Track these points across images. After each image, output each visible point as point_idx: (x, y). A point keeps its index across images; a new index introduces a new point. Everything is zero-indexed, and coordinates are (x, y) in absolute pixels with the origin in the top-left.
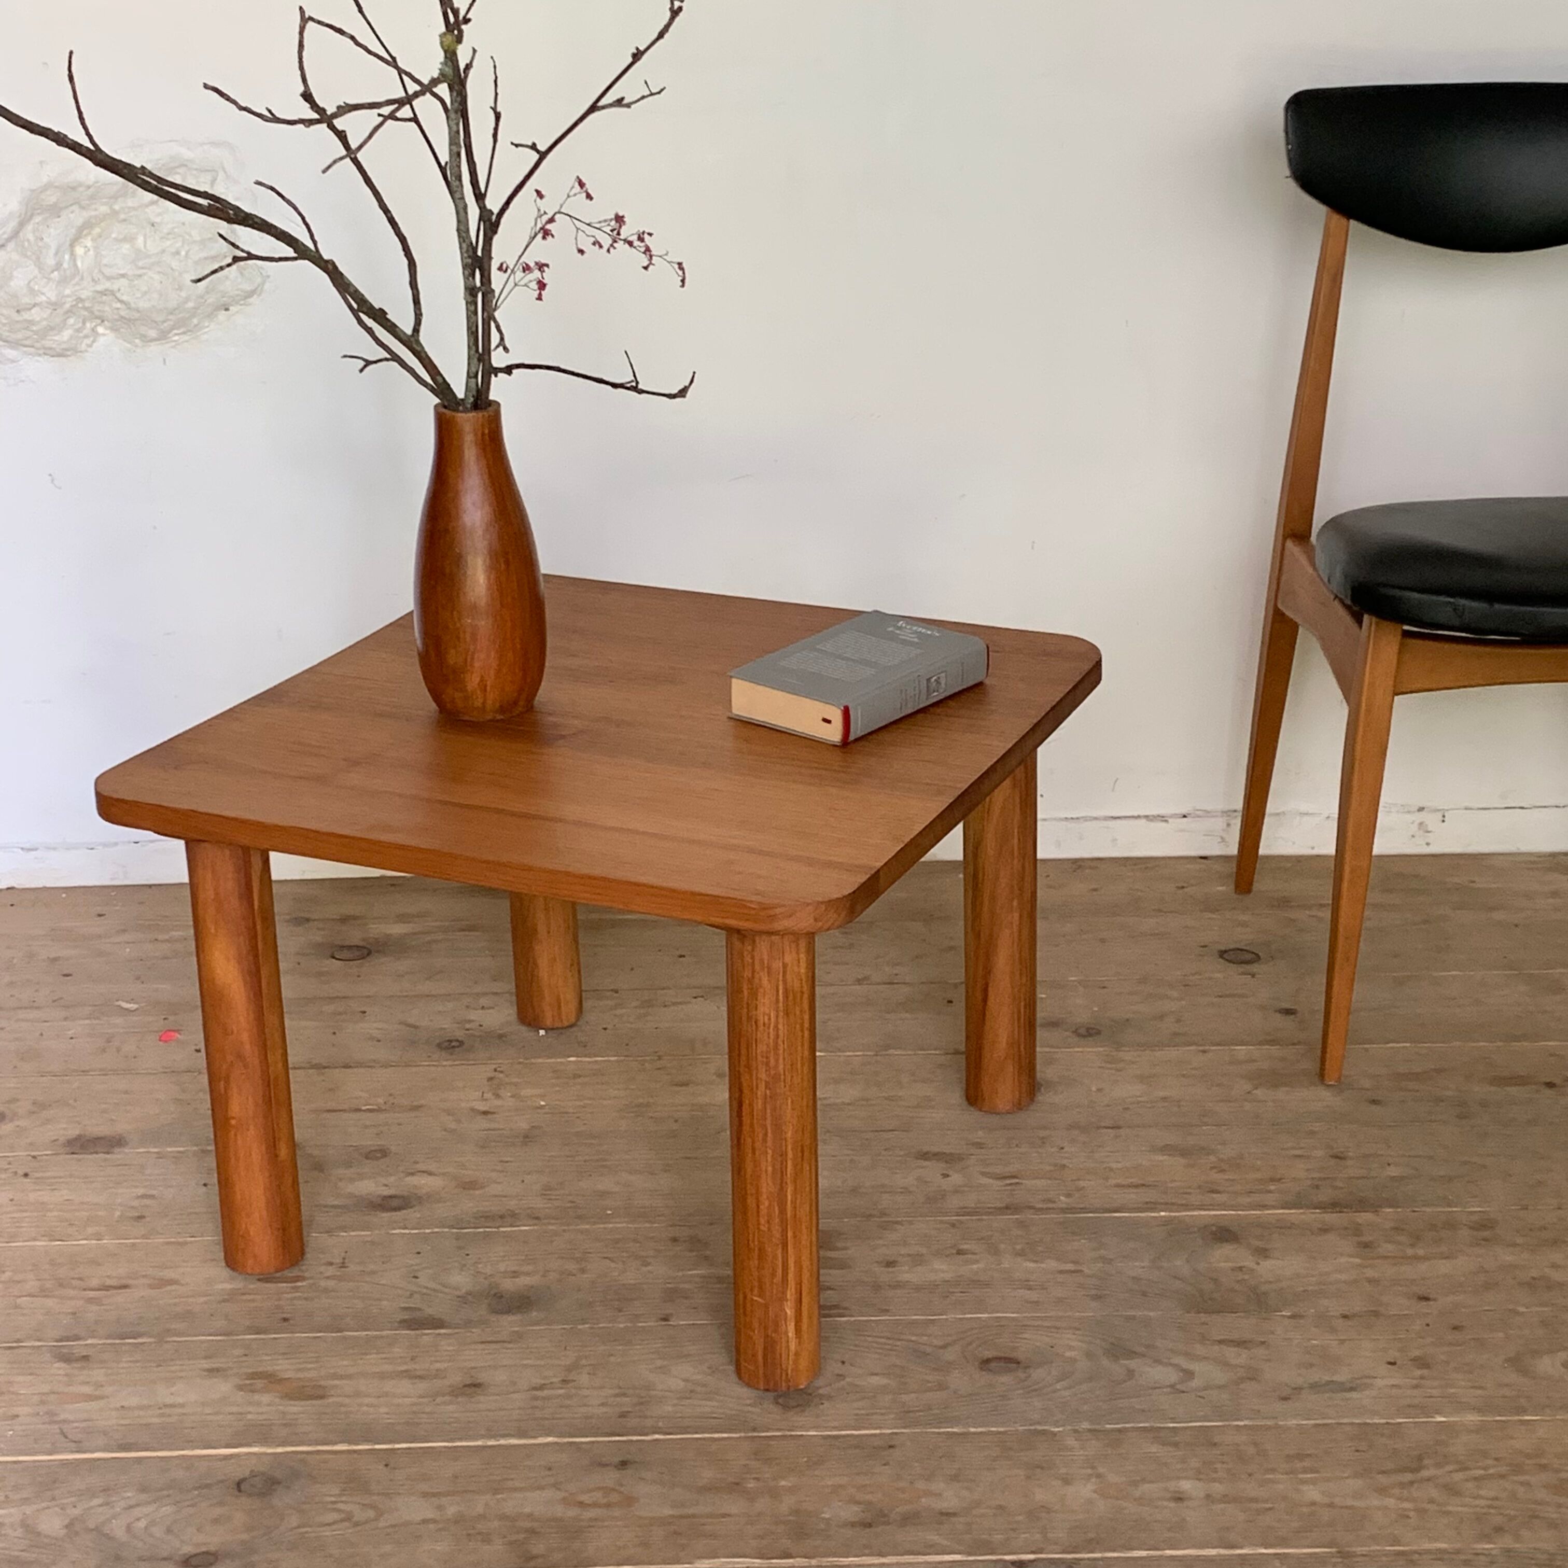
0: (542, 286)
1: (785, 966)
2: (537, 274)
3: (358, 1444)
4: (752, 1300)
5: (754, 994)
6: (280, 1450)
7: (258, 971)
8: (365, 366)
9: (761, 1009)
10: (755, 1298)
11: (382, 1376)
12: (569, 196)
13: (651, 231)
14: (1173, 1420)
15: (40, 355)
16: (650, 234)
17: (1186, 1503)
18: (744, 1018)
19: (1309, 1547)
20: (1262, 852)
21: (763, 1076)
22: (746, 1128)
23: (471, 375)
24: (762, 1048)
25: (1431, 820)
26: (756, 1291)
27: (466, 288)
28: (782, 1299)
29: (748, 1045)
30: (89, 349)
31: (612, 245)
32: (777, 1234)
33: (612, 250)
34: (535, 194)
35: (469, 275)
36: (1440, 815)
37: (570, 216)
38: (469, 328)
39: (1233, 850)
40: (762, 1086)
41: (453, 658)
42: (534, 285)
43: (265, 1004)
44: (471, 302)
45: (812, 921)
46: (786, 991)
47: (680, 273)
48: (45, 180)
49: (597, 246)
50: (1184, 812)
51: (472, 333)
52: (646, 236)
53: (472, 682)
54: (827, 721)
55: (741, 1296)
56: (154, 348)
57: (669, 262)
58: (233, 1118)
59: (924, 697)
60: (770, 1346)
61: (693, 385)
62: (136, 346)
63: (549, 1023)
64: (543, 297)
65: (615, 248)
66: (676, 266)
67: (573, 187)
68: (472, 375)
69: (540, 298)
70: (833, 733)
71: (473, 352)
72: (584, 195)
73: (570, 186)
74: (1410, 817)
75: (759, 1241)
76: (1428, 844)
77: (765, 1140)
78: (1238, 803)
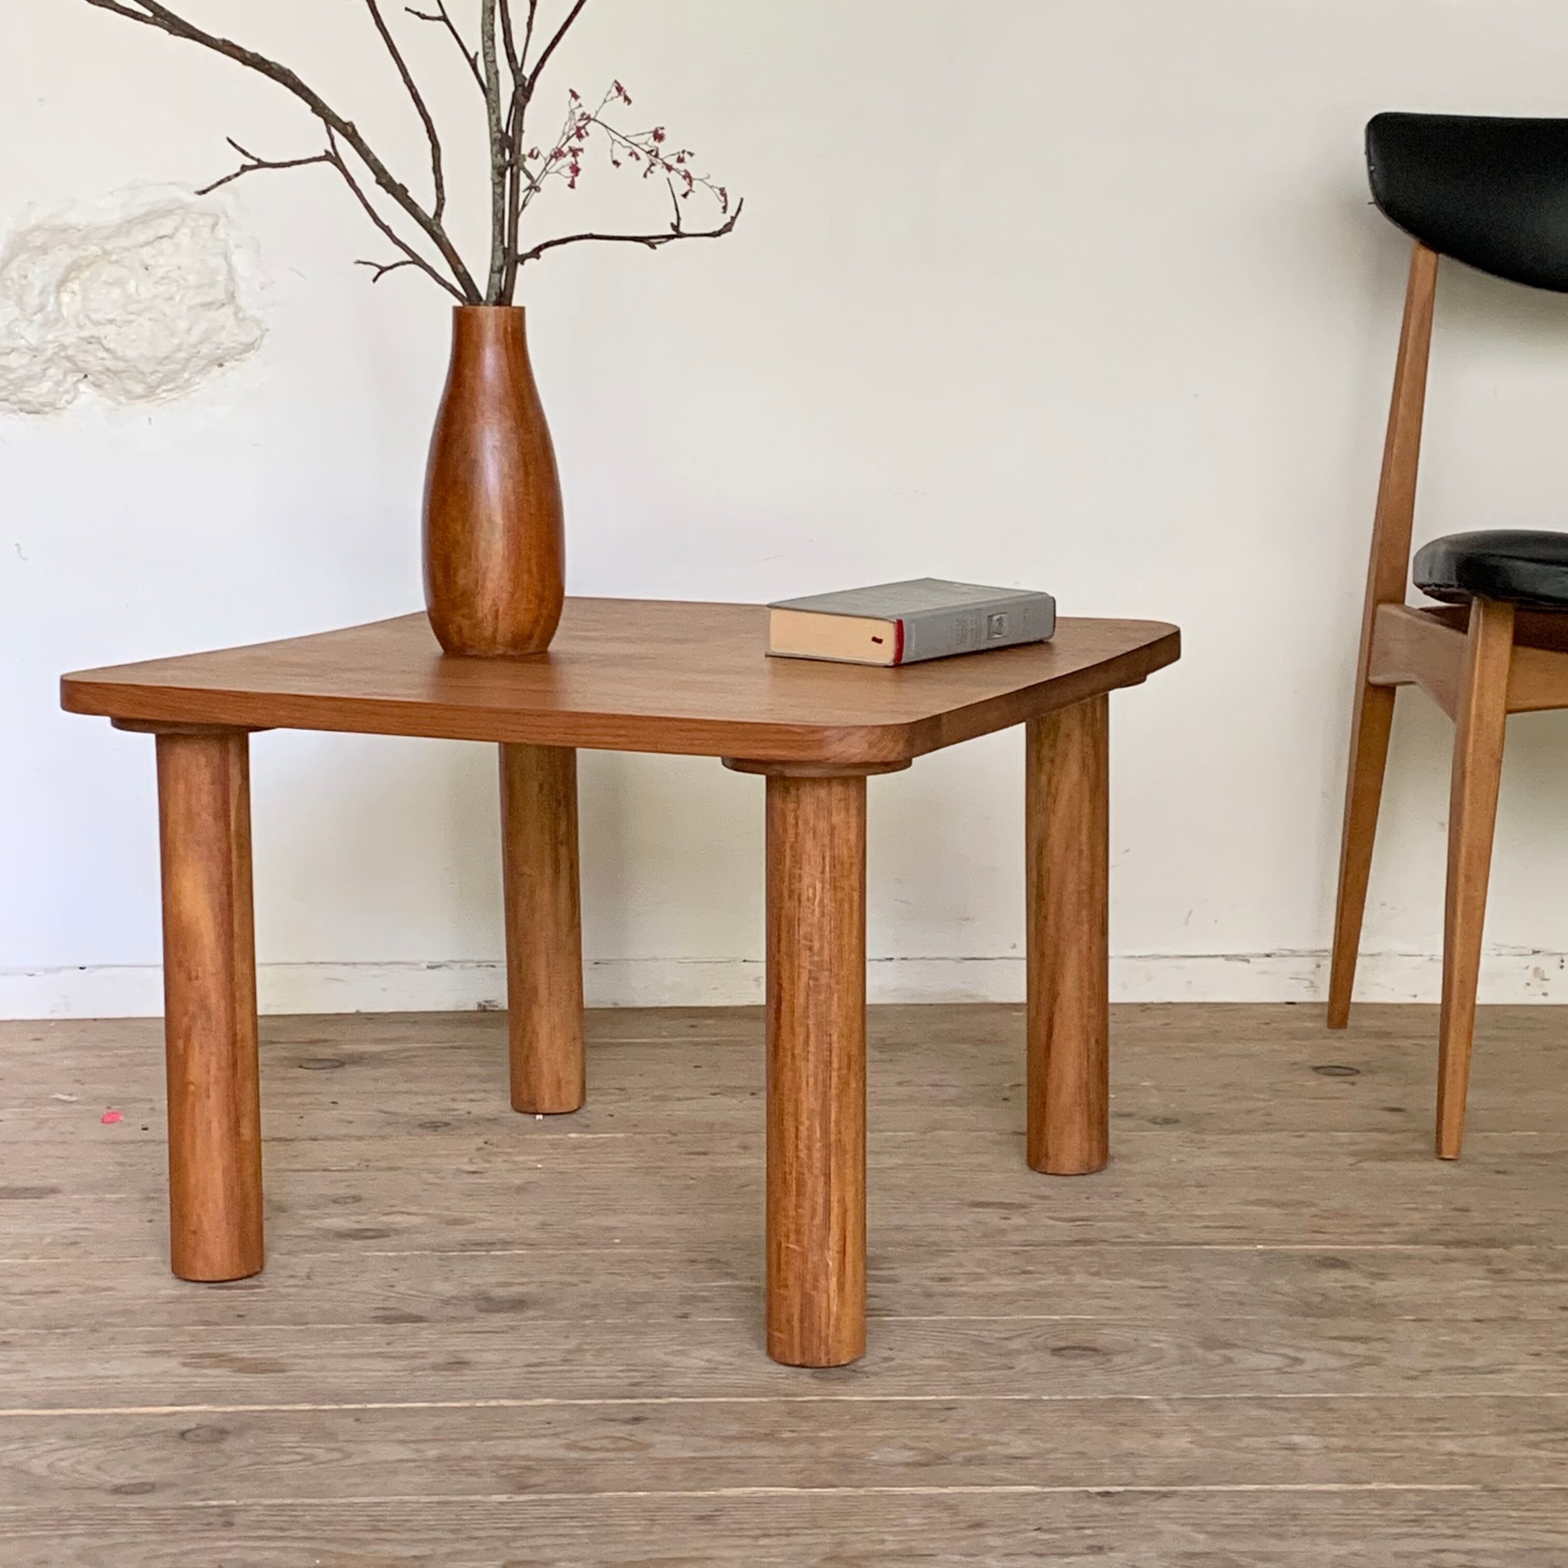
0: (575, 170)
1: (833, 828)
2: (569, 159)
3: (323, 1404)
4: (787, 1247)
5: (797, 861)
6: (231, 1409)
7: (230, 906)
8: (379, 274)
9: (806, 881)
10: (791, 1246)
11: (350, 1356)
12: (605, 101)
13: (692, 151)
14: (1280, 1392)
15: (13, 411)
16: (691, 154)
17: (1297, 1452)
18: (786, 893)
19: (1447, 1483)
20: (1354, 999)
21: (805, 963)
22: (785, 1031)
23: (495, 271)
24: (804, 929)
25: (1549, 965)
26: (793, 1237)
27: (494, 167)
28: (823, 1245)
29: (789, 928)
30: (69, 407)
31: (649, 169)
32: (818, 1164)
33: (648, 174)
34: (570, 94)
35: (498, 152)
36: (1557, 959)
37: (606, 127)
38: (495, 214)
39: (1324, 996)
40: (805, 976)
41: (462, 579)
42: (567, 172)
43: (237, 946)
44: (498, 184)
45: (866, 746)
46: (833, 858)
47: (722, 199)
48: (34, 222)
49: (634, 157)
50: (1268, 952)
51: (498, 219)
52: (686, 156)
53: (484, 606)
54: (877, 640)
55: (774, 1246)
56: (141, 405)
57: (711, 187)
58: (192, 1083)
59: (984, 636)
60: (808, 1303)
61: (741, 214)
62: (120, 404)
63: (547, 1106)
64: (576, 184)
65: (652, 172)
66: (718, 192)
67: (610, 92)
68: (495, 269)
69: (572, 186)
70: (885, 654)
71: (497, 243)
72: (622, 98)
73: (608, 90)
74: (1523, 961)
75: (797, 1172)
76: (1545, 994)
77: (806, 1042)
78: (1328, 942)
